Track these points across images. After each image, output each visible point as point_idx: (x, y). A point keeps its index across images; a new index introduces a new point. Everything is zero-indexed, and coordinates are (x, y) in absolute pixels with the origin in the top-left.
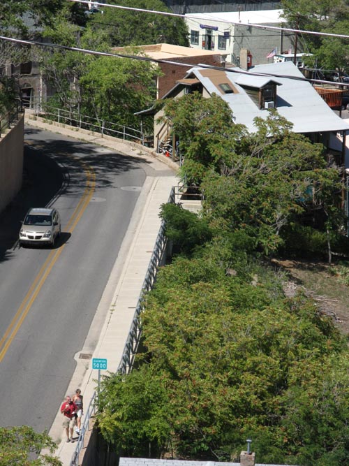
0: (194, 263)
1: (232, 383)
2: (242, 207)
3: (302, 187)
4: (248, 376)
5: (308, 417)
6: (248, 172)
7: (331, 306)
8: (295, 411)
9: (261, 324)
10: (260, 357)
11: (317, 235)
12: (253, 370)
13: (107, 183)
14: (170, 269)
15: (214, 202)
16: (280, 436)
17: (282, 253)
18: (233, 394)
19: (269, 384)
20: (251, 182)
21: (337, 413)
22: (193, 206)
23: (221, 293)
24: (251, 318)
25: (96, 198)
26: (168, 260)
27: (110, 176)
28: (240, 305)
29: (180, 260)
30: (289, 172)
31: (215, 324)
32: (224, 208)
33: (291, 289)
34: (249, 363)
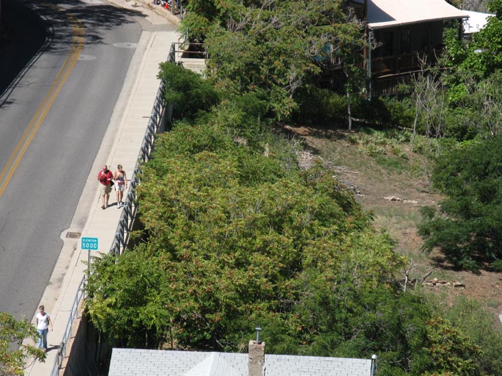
0: (197, 130)
1: (239, 264)
2: (251, 66)
3: (318, 44)
4: (257, 257)
5: (324, 303)
6: (258, 26)
7: (351, 179)
8: (310, 296)
9: (272, 199)
10: (272, 235)
11: (335, 99)
12: (264, 250)
13: (96, 39)
14: (170, 137)
15: (219, 60)
16: (293, 323)
17: (297, 118)
18: (241, 278)
19: (281, 265)
20: (261, 39)
21: (356, 297)
22: (197, 66)
23: (227, 164)
24: (261, 191)
25: (84, 56)
26: (167, 126)
27: (101, 31)
28: (249, 177)
29: (181, 126)
30: (303, 26)
31: (220, 198)
32: (231, 67)
33: (306, 160)
34: (258, 242)
